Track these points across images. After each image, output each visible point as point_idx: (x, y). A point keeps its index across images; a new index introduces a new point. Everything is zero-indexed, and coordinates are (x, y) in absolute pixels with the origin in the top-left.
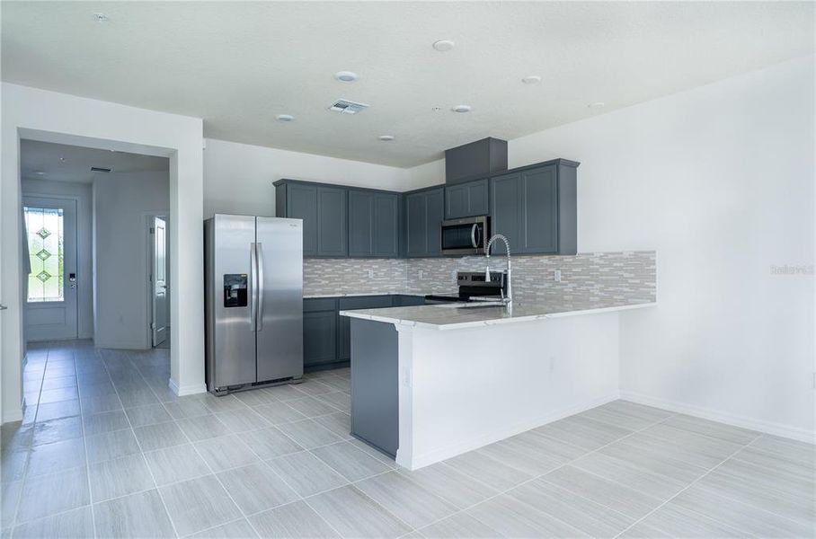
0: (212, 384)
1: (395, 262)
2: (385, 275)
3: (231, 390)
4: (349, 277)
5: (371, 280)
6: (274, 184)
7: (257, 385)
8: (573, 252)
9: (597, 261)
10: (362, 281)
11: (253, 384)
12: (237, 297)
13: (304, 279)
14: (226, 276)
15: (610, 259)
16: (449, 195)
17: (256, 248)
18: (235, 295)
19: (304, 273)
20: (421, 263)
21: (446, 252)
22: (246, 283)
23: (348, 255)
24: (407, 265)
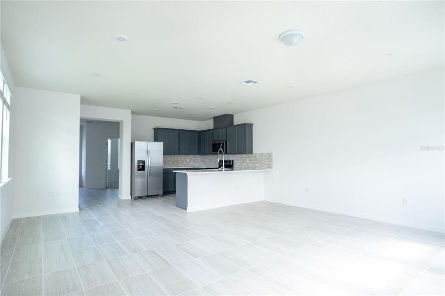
0: (133, 196)
1: (198, 156)
2: (194, 161)
3: (139, 198)
4: (180, 161)
5: (188, 163)
6: (154, 129)
7: (148, 197)
8: (251, 153)
9: (258, 156)
10: (185, 163)
11: (146, 196)
12: (142, 167)
13: (164, 162)
14: (138, 161)
15: (261, 155)
16: (214, 132)
17: (148, 152)
18: (141, 167)
19: (163, 160)
20: (206, 157)
21: (213, 153)
22: (144, 163)
23: (179, 154)
24: (202, 157)
